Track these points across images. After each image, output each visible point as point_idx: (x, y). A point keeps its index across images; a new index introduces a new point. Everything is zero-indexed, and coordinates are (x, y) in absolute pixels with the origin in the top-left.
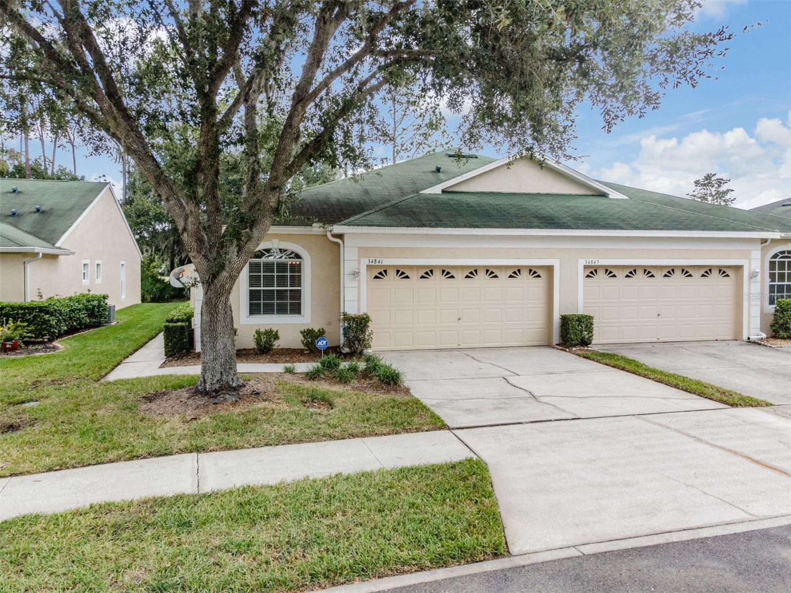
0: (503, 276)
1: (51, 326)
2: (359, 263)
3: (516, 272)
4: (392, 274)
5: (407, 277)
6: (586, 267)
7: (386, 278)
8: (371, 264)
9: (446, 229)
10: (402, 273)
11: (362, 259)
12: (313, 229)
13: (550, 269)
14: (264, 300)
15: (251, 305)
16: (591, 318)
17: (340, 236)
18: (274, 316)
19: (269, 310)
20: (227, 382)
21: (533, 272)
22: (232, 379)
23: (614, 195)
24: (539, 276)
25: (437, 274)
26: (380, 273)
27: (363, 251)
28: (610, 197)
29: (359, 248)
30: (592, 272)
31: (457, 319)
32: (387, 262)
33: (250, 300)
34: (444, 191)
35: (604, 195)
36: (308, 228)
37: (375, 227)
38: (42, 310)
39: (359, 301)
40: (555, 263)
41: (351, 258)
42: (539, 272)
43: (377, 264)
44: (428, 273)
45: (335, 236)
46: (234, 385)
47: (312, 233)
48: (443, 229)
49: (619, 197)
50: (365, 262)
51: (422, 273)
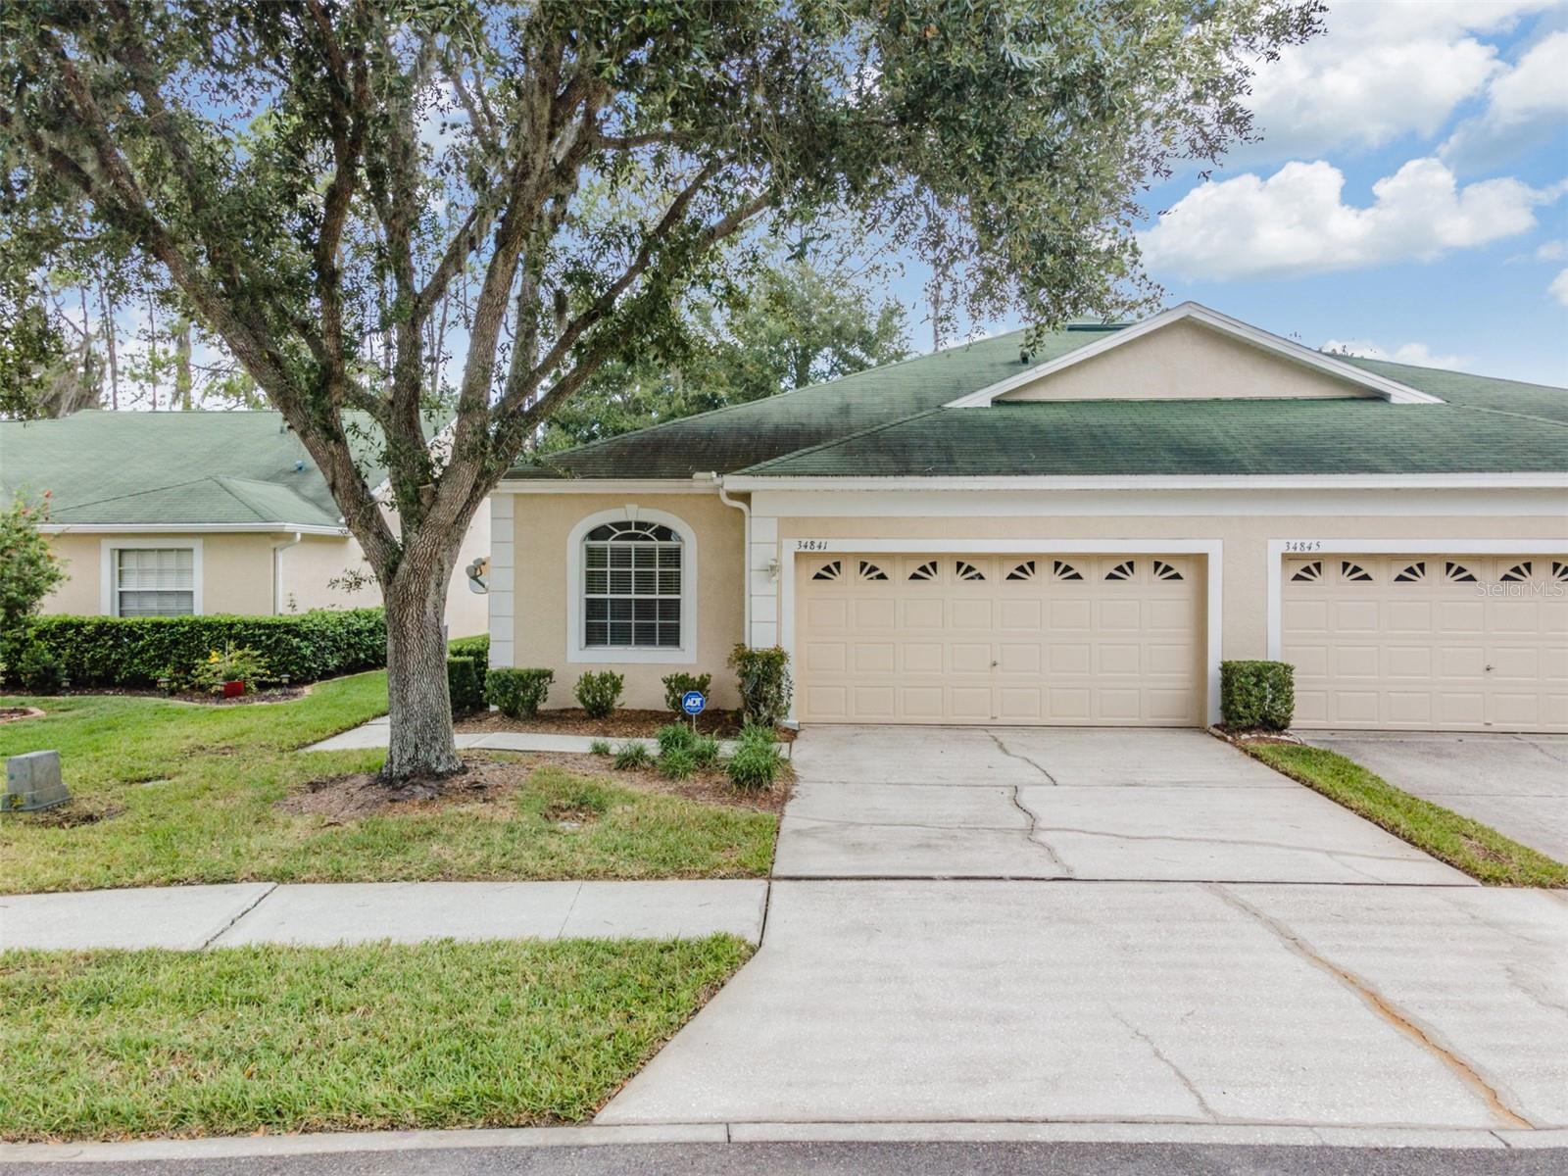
0: (1094, 575)
1: (304, 657)
2: (780, 547)
3: (1123, 568)
4: (850, 570)
5: (883, 577)
6: (1287, 558)
7: (838, 578)
8: (802, 550)
9: (954, 478)
10: (870, 568)
11: (785, 541)
12: (694, 484)
13: (1200, 560)
14: (612, 617)
15: (588, 626)
16: (1288, 669)
17: (746, 497)
18: (629, 648)
19: (621, 637)
20: (427, 764)
21: (1163, 567)
22: (438, 758)
23: (1402, 395)
24: (1177, 577)
25: (946, 571)
26: (827, 569)
27: (788, 525)
28: (1394, 400)
29: (779, 518)
30: (1308, 568)
31: (988, 663)
32: (835, 546)
33: (588, 617)
34: (997, 402)
35: (1380, 397)
36: (685, 482)
37: (805, 478)
38: (291, 629)
39: (779, 622)
40: (1213, 548)
41: (763, 539)
42: (1178, 569)
43: (816, 550)
44: (926, 569)
45: (732, 495)
46: (441, 769)
47: (691, 491)
48: (947, 478)
49: (1416, 401)
50: (791, 546)
51: (913, 569)
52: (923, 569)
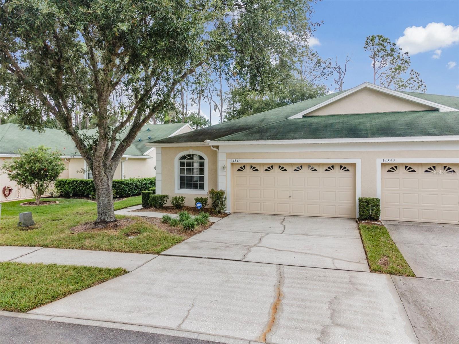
0: (321, 170)
2: (226, 162)
3: (330, 168)
4: (248, 168)
5: (257, 170)
6: (383, 165)
7: (244, 170)
8: (233, 162)
9: (274, 141)
10: (254, 168)
11: (228, 159)
12: (205, 144)
14: (187, 181)
15: (181, 183)
17: (217, 147)
18: (191, 190)
19: (189, 186)
21: (344, 167)
23: (444, 109)
25: (276, 168)
26: (241, 168)
27: (229, 155)
28: (440, 111)
29: (226, 153)
30: (393, 168)
31: (288, 196)
32: (242, 161)
33: (181, 181)
35: (437, 110)
36: (202, 143)
37: (231, 141)
39: (226, 183)
40: (358, 162)
41: (222, 159)
42: (348, 168)
43: (236, 162)
44: (270, 168)
45: (214, 147)
47: (205, 146)
48: (272, 141)
49: (449, 111)
50: (230, 161)
51: (266, 168)
52: (269, 168)
